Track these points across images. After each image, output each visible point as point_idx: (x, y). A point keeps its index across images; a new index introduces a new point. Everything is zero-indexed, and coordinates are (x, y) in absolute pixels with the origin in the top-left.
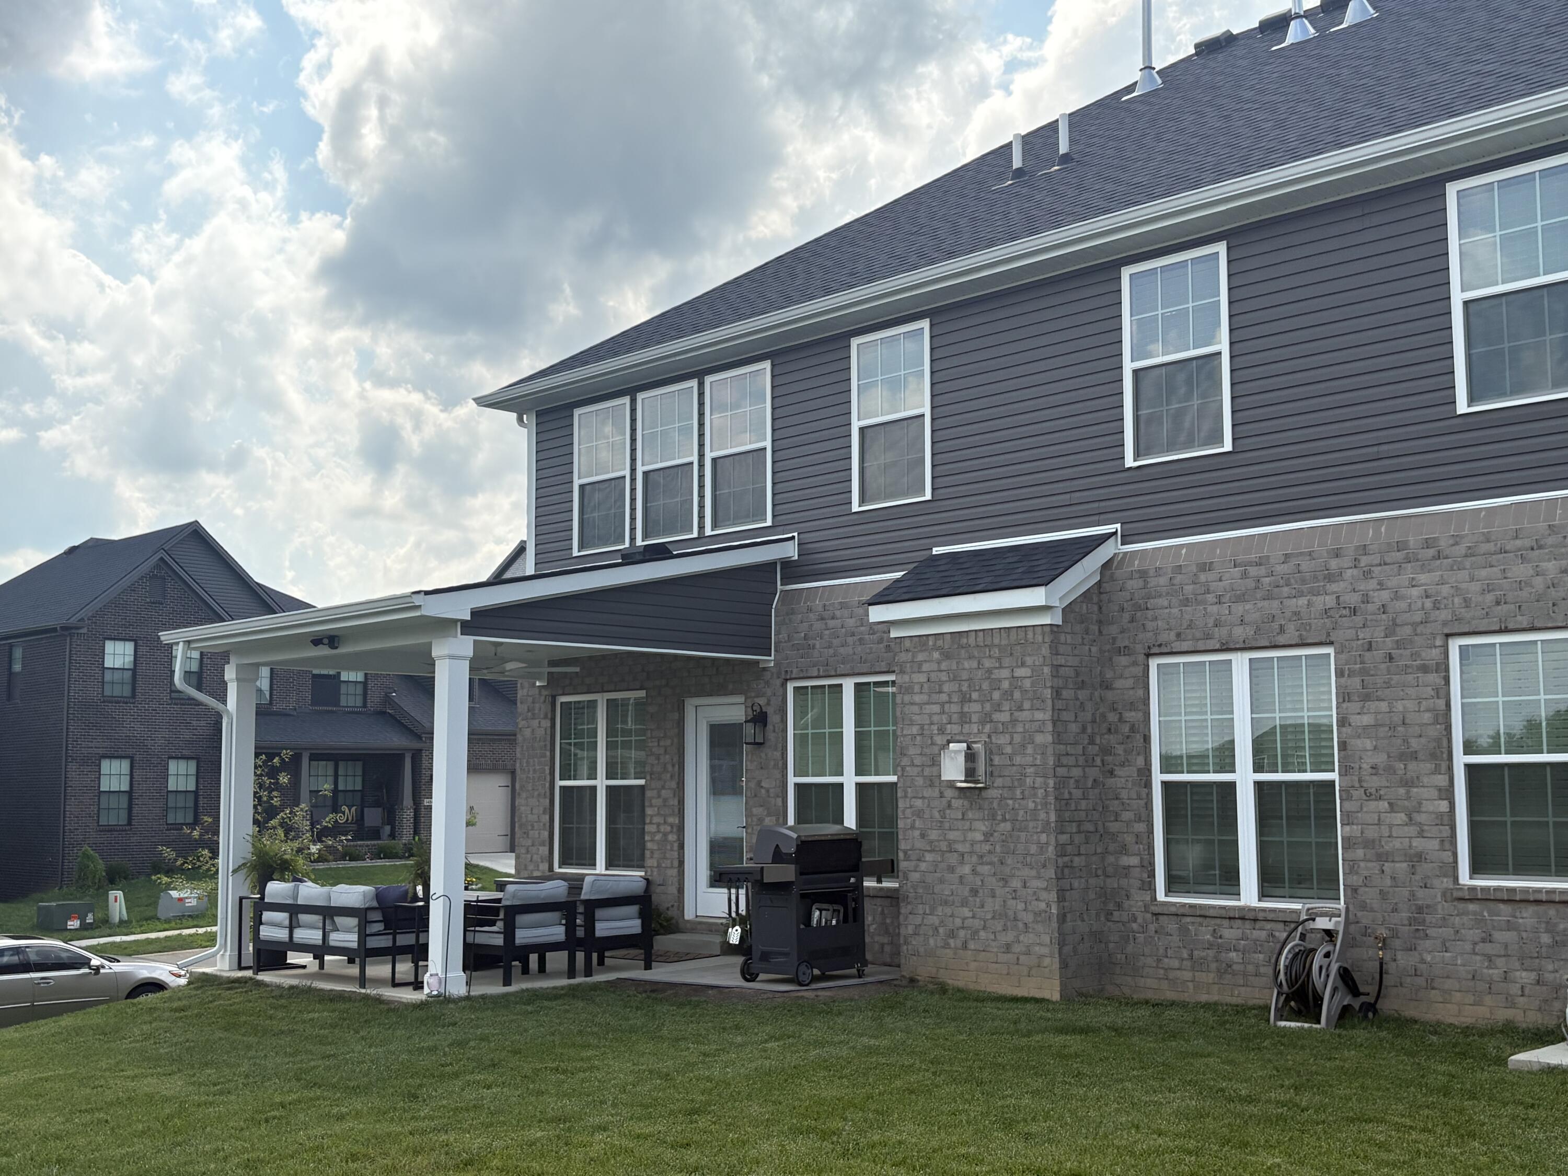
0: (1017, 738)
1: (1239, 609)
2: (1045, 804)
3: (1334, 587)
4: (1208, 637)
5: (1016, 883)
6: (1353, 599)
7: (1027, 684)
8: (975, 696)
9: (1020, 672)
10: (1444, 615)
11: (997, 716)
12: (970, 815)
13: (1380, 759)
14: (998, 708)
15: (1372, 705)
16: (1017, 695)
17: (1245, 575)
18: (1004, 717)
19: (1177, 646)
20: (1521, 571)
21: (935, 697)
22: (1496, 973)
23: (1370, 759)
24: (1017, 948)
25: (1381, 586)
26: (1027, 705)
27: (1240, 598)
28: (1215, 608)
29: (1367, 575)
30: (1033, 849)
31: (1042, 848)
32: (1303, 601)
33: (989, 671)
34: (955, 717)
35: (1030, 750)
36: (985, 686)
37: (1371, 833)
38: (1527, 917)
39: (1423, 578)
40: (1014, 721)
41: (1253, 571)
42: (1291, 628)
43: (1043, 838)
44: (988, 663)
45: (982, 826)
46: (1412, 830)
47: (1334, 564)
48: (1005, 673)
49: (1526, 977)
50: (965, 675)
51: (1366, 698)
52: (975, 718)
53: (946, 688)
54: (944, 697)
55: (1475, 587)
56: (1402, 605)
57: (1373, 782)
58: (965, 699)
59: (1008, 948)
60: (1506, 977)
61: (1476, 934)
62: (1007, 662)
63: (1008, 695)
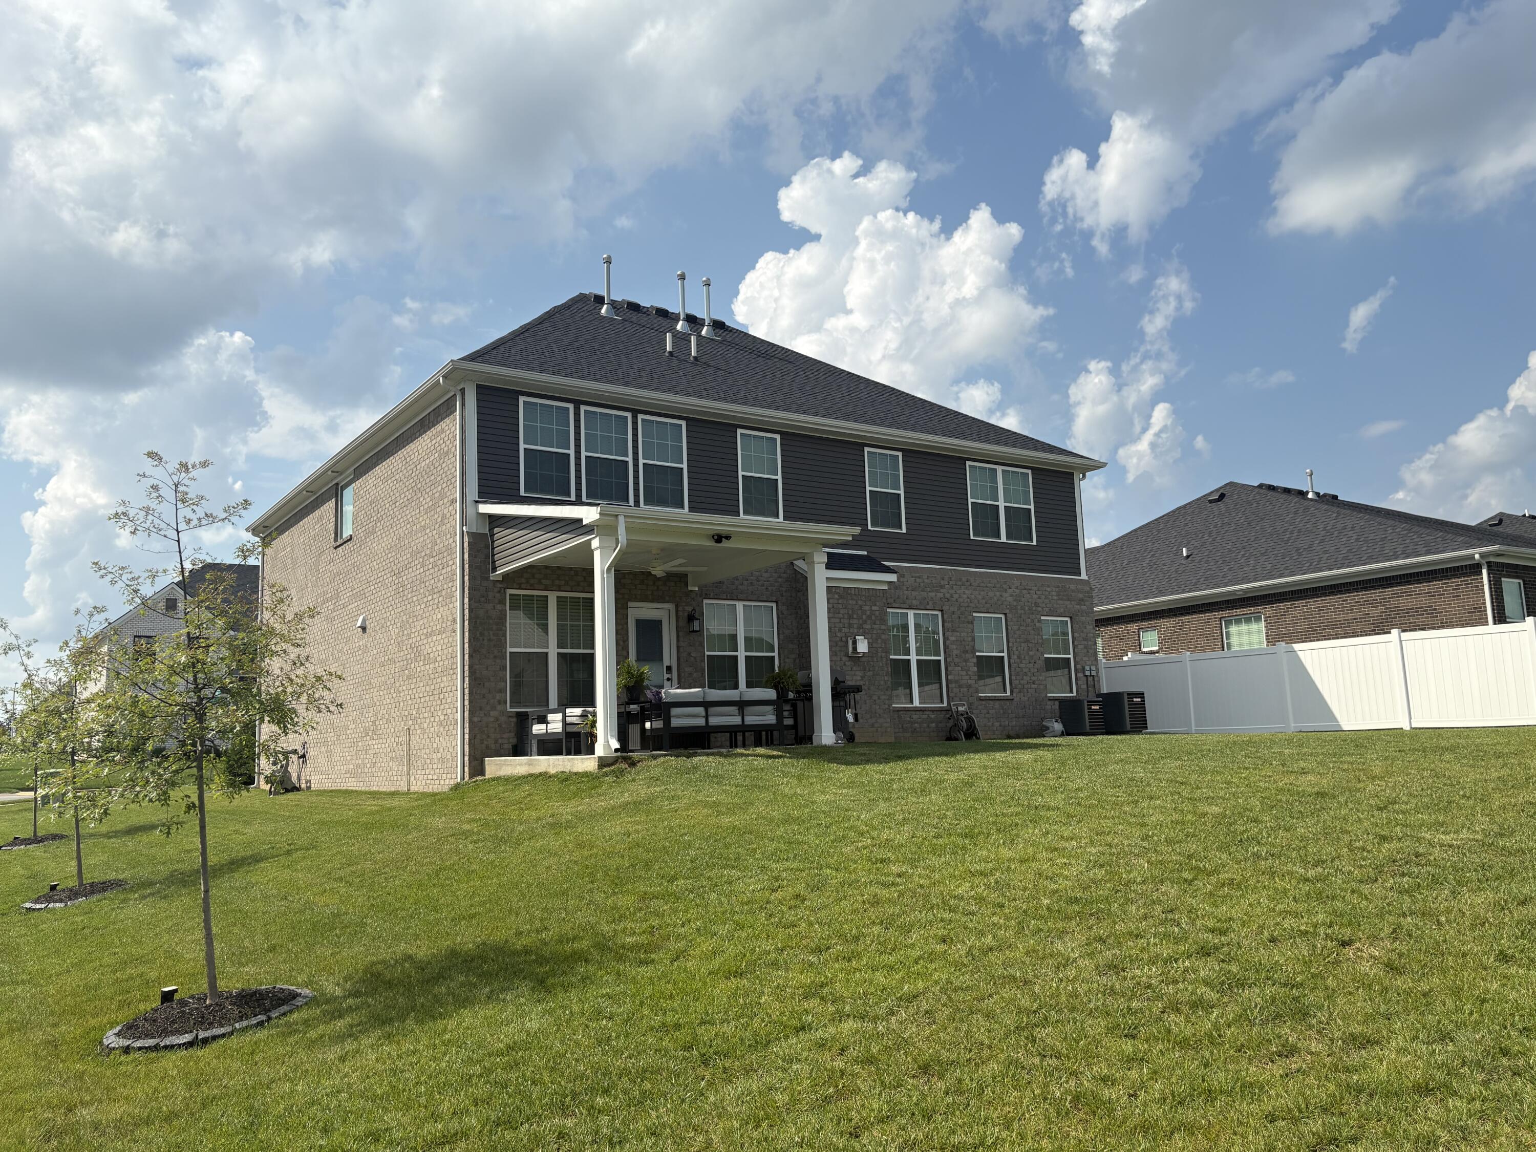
0: (874, 636)
1: (914, 593)
2: (887, 664)
3: (942, 590)
4: (904, 603)
5: (875, 698)
6: (948, 596)
7: (877, 613)
8: (855, 616)
9: (874, 608)
10: (972, 605)
11: (865, 626)
12: (854, 668)
13: (958, 652)
14: (865, 622)
15: (956, 634)
16: (873, 618)
17: (915, 581)
18: (868, 626)
19: (894, 605)
20: (991, 594)
21: (837, 615)
22: (990, 724)
23: (955, 652)
24: (876, 725)
25: (956, 593)
26: (878, 622)
27: (913, 590)
28: (906, 592)
29: (952, 588)
30: (882, 683)
31: (886, 682)
32: (934, 594)
33: (861, 606)
34: (846, 625)
35: (879, 641)
36: (860, 612)
37: (957, 678)
38: (997, 704)
39: (967, 592)
40: (872, 629)
41: (918, 580)
42: (931, 603)
43: (886, 678)
44: (860, 603)
45: (860, 674)
46: (967, 677)
47: (942, 582)
48: (867, 608)
49: (997, 724)
50: (850, 607)
51: (953, 631)
52: (855, 626)
53: (842, 611)
54: (841, 616)
55: (980, 597)
56: (961, 600)
57: (956, 660)
58: (850, 617)
59: (873, 726)
60: (993, 725)
61: (985, 711)
62: (868, 603)
63: (869, 617)
